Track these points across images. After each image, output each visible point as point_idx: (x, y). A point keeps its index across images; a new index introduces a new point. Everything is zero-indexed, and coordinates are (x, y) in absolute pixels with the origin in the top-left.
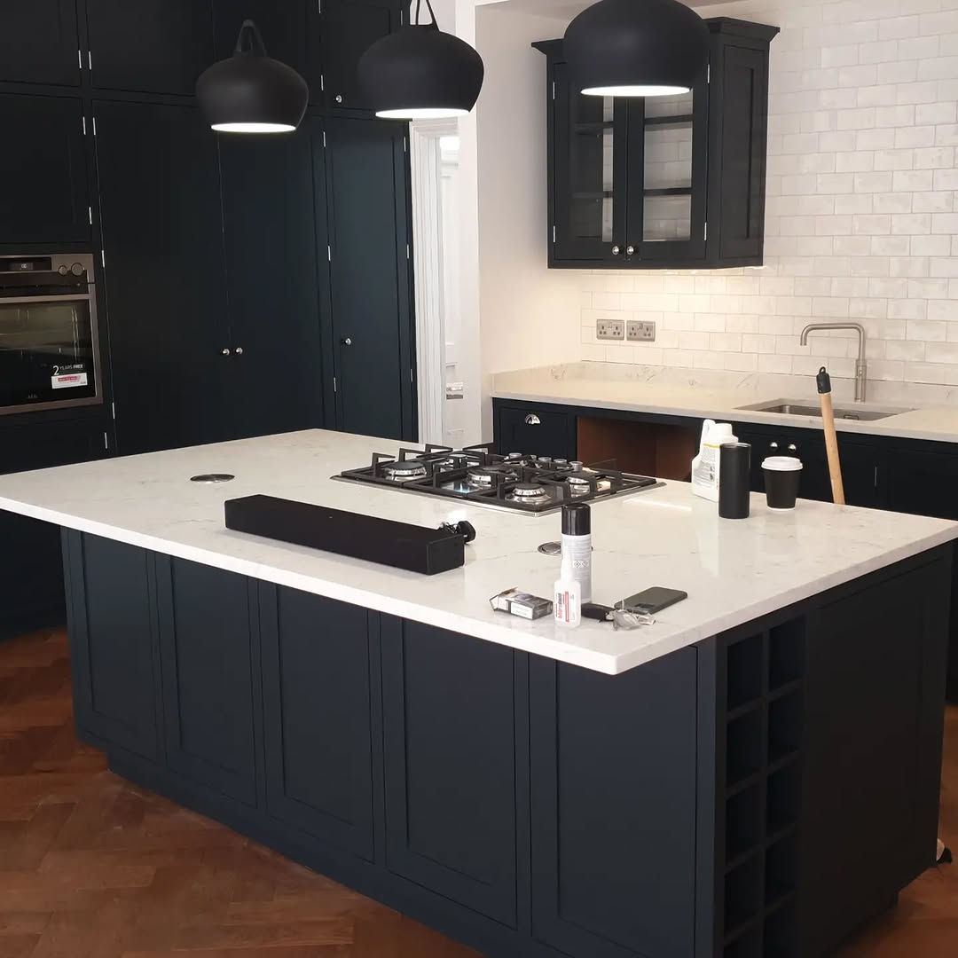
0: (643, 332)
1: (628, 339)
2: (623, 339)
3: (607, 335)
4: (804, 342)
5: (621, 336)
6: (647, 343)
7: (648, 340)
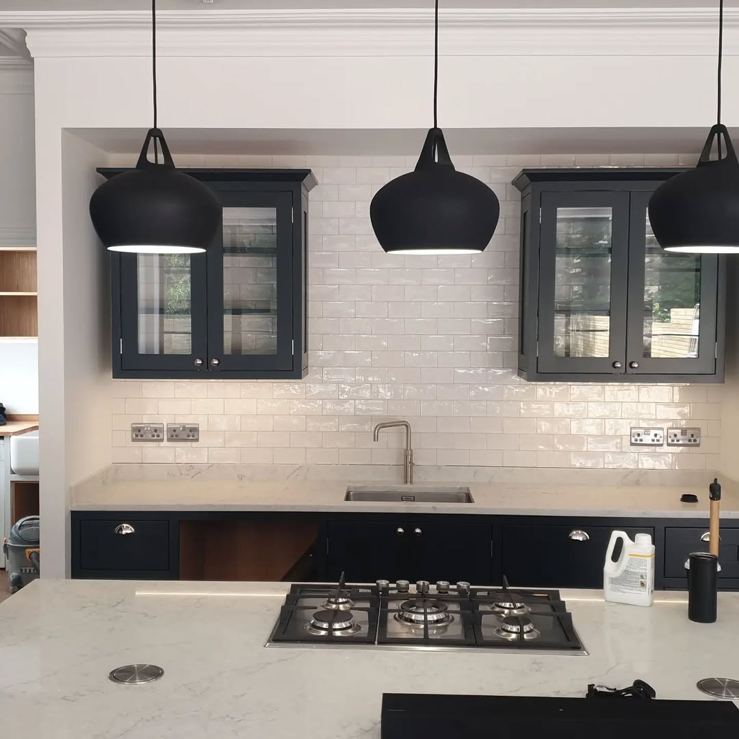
0: (188, 434)
1: (169, 440)
2: (162, 440)
3: (144, 438)
4: (376, 438)
5: (161, 437)
6: (189, 444)
7: (192, 440)
